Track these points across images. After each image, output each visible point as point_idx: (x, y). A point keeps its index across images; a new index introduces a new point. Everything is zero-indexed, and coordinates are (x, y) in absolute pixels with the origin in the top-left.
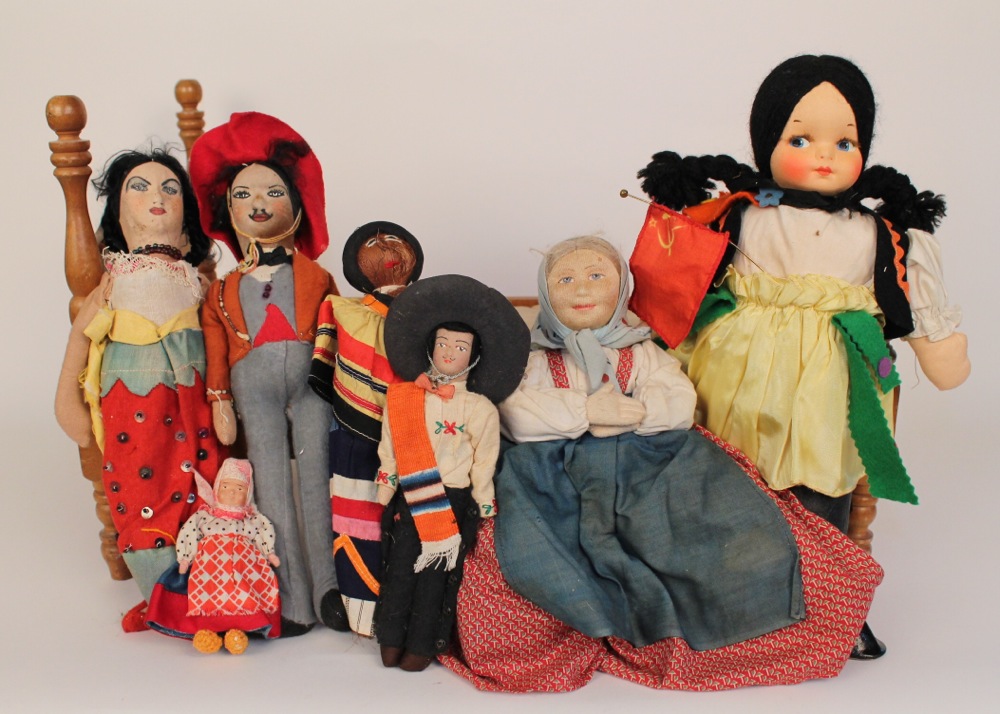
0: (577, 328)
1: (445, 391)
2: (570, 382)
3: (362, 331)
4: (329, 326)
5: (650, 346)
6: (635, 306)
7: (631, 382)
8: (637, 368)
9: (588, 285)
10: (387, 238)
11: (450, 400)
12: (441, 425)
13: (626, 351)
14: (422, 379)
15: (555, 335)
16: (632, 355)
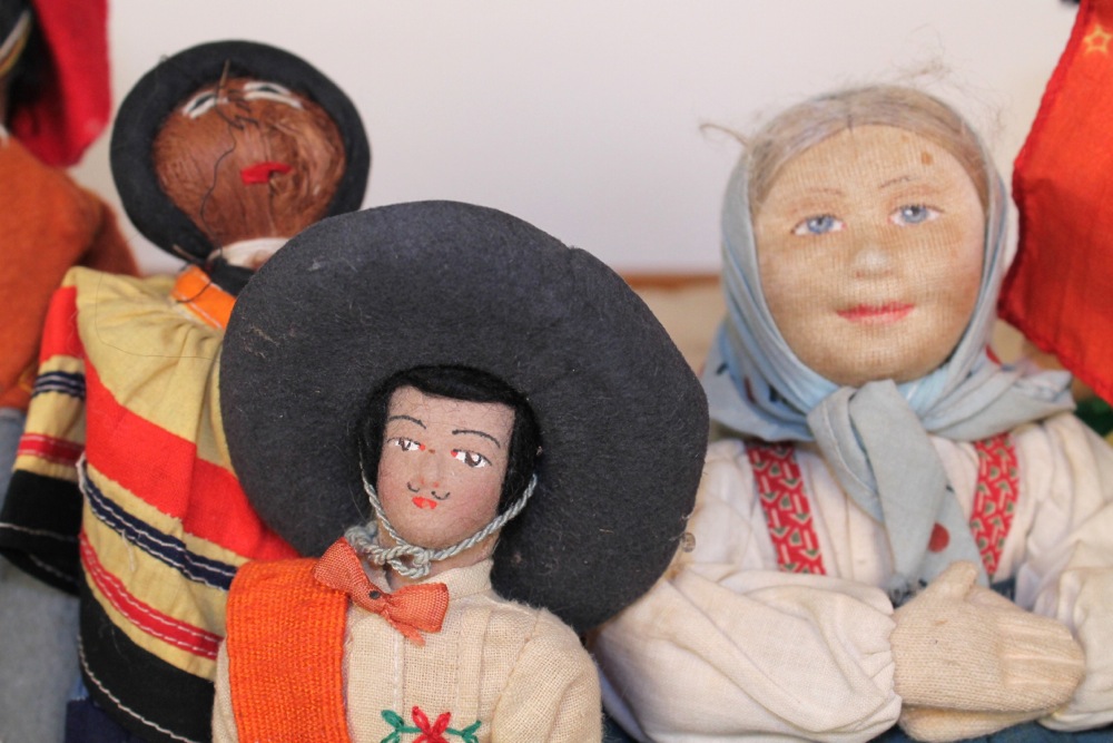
0: (851, 379)
1: (414, 605)
2: (824, 551)
3: (159, 384)
4: (72, 366)
5: (1073, 433)
6: (1017, 307)
7: (1012, 544)
8: (1031, 502)
9: (889, 242)
10: (253, 91)
11: (430, 637)
12: (399, 724)
13: (997, 450)
14: (339, 559)
15: (774, 395)
16: (1013, 462)
